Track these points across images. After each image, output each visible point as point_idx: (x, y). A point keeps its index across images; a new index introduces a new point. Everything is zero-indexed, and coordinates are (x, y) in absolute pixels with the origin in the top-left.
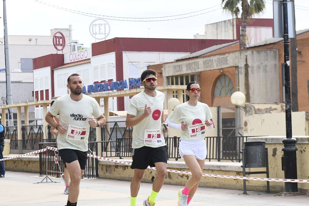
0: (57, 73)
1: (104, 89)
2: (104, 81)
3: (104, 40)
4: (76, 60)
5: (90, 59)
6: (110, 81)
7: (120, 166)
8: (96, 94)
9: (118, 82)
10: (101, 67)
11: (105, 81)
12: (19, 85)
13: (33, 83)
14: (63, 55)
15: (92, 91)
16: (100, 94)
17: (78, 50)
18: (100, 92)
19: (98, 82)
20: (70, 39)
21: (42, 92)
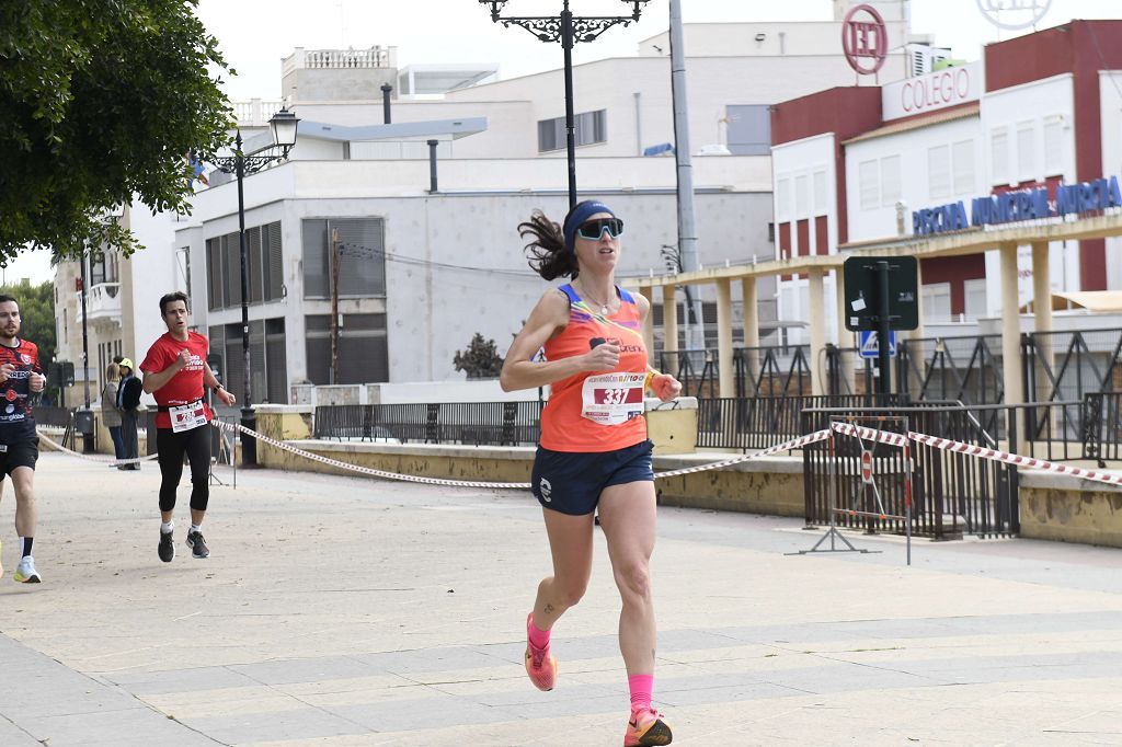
0: (855, 155)
1: (1033, 210)
2: (1031, 183)
3: (1030, 31)
4: (926, 109)
5: (976, 103)
6: (1054, 180)
7: (1102, 494)
8: (1001, 231)
9: (1086, 184)
10: (1019, 132)
11: (1034, 181)
12: (723, 201)
13: (772, 193)
14: (878, 91)
15: (987, 218)
16: (1016, 229)
17: (933, 70)
18: (1016, 225)
19: (1007, 187)
20: (902, 32)
21: (803, 224)
